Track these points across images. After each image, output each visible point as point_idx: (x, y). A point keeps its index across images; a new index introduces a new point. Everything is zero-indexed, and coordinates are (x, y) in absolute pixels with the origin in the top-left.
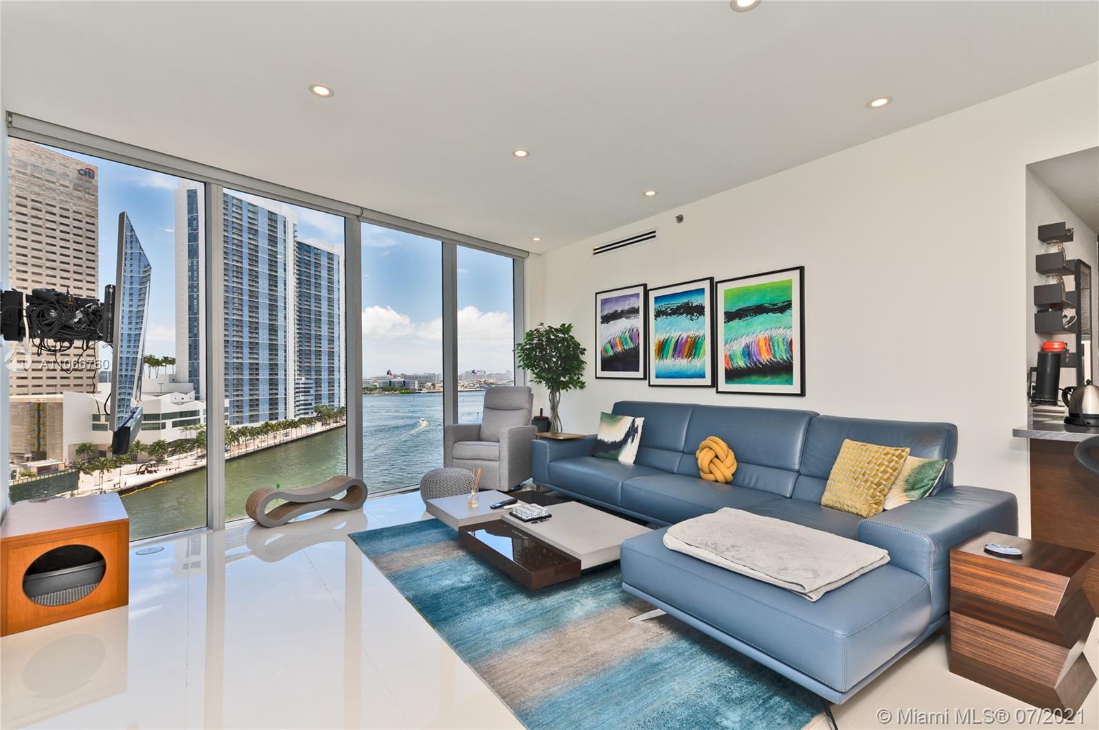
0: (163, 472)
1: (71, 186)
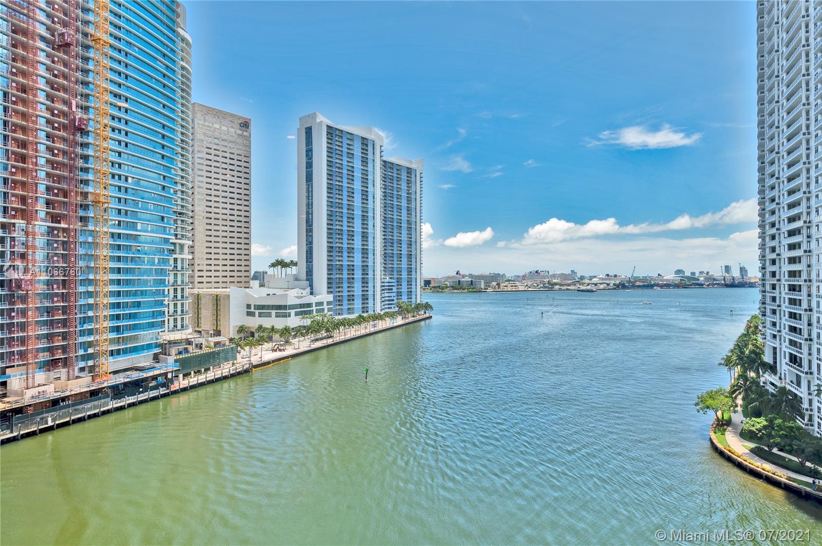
0: (290, 351)
1: (236, 136)
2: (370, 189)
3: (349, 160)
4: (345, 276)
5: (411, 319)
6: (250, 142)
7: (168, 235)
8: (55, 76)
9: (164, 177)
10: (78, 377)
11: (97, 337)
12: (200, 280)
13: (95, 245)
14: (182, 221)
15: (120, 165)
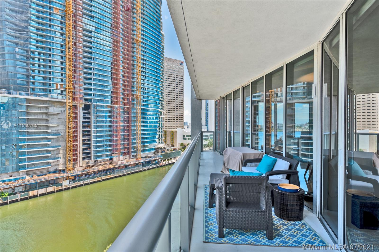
1: (178, 69)
6: (184, 70)
7: (158, 108)
8: (125, 55)
9: (157, 87)
10: (132, 159)
11: (137, 145)
12: (166, 125)
13: (137, 113)
14: (161, 103)
15: (143, 84)
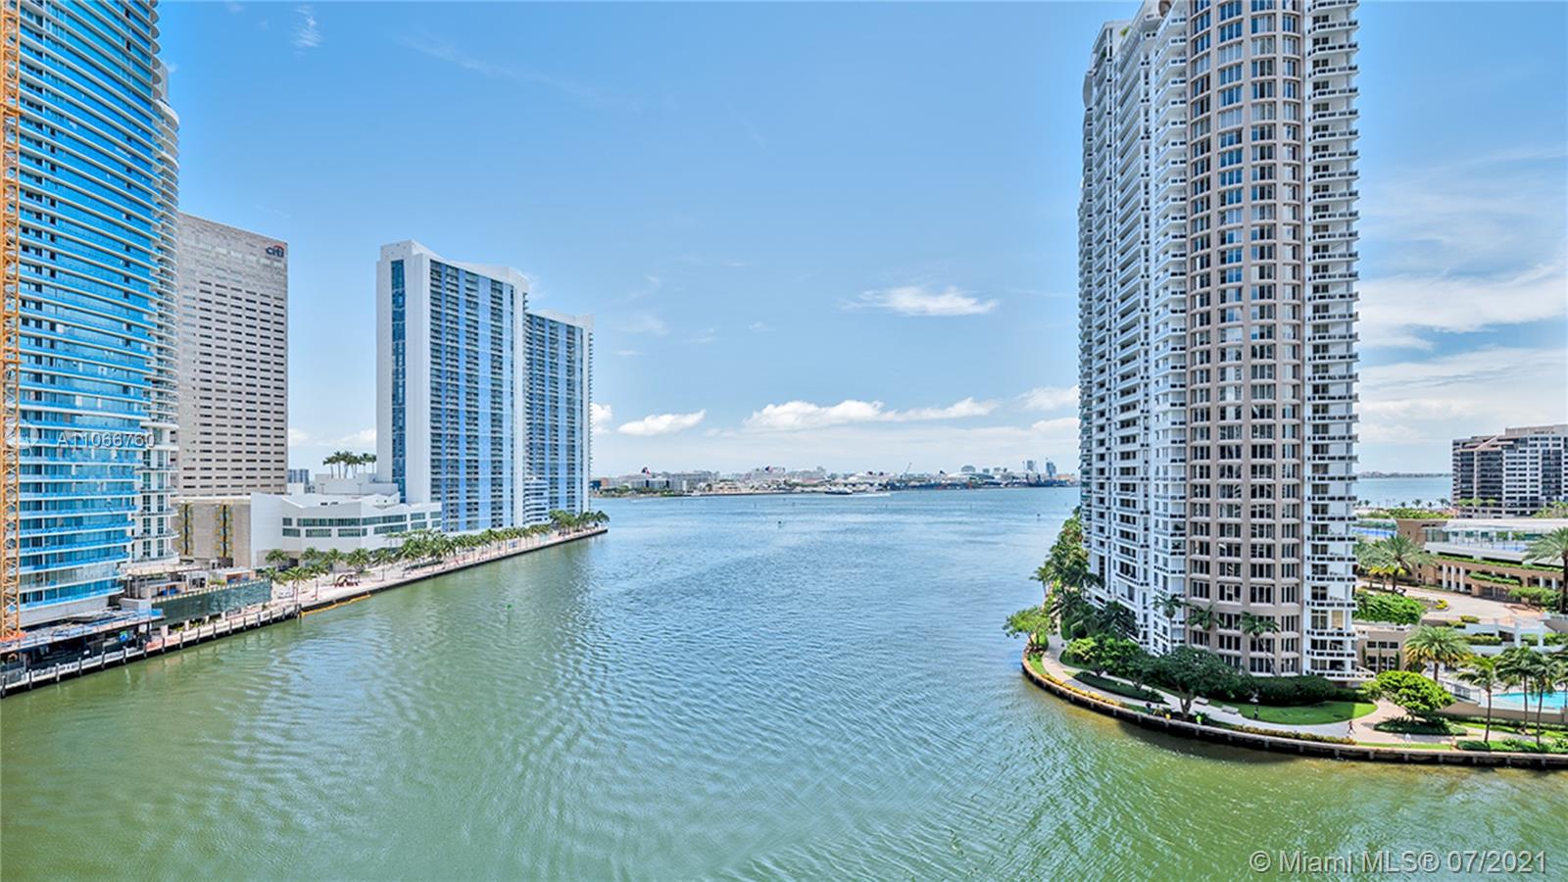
0: (366, 585)
1: (258, 267)
2: (506, 353)
3: (469, 310)
4: (463, 475)
5: (572, 535)
7: (137, 414)
9: (129, 326)
12: (189, 482)
15: (38, 304)
